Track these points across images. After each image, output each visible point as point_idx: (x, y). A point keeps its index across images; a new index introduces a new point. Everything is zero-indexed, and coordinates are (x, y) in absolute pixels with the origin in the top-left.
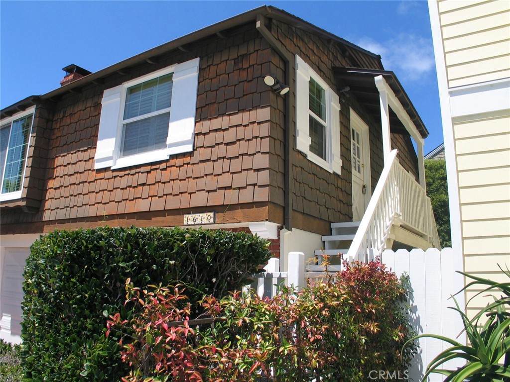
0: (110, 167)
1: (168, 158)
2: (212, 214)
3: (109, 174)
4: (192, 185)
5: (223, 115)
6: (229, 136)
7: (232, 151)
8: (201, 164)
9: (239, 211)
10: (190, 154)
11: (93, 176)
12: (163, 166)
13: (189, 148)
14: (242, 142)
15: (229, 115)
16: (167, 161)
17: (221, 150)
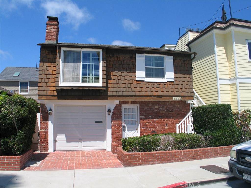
0: (144, 81)
1: (167, 82)
2: (181, 98)
3: (143, 83)
4: (175, 90)
5: (181, 74)
6: (184, 79)
7: (184, 83)
8: (176, 85)
9: (187, 97)
10: (173, 82)
11: (136, 82)
12: (164, 84)
13: (173, 80)
14: (187, 82)
15: (183, 74)
16: (166, 82)
17: (182, 83)
